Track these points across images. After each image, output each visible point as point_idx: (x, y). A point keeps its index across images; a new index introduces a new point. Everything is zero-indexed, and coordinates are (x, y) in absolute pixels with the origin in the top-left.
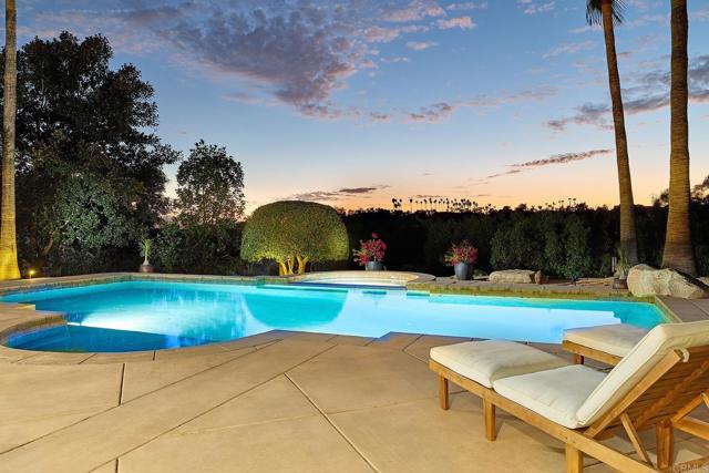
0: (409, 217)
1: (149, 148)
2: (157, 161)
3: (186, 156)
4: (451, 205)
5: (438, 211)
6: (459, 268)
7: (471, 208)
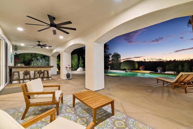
0: (147, 62)
1: (108, 53)
2: (109, 55)
3: (113, 54)
4: (157, 60)
5: (154, 61)
6: (159, 71)
7: (162, 60)
